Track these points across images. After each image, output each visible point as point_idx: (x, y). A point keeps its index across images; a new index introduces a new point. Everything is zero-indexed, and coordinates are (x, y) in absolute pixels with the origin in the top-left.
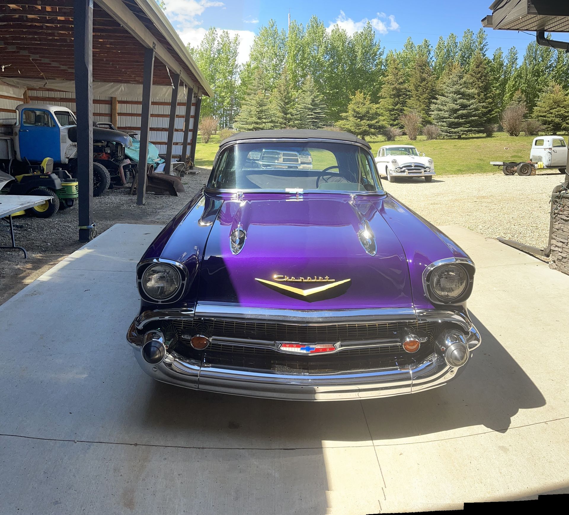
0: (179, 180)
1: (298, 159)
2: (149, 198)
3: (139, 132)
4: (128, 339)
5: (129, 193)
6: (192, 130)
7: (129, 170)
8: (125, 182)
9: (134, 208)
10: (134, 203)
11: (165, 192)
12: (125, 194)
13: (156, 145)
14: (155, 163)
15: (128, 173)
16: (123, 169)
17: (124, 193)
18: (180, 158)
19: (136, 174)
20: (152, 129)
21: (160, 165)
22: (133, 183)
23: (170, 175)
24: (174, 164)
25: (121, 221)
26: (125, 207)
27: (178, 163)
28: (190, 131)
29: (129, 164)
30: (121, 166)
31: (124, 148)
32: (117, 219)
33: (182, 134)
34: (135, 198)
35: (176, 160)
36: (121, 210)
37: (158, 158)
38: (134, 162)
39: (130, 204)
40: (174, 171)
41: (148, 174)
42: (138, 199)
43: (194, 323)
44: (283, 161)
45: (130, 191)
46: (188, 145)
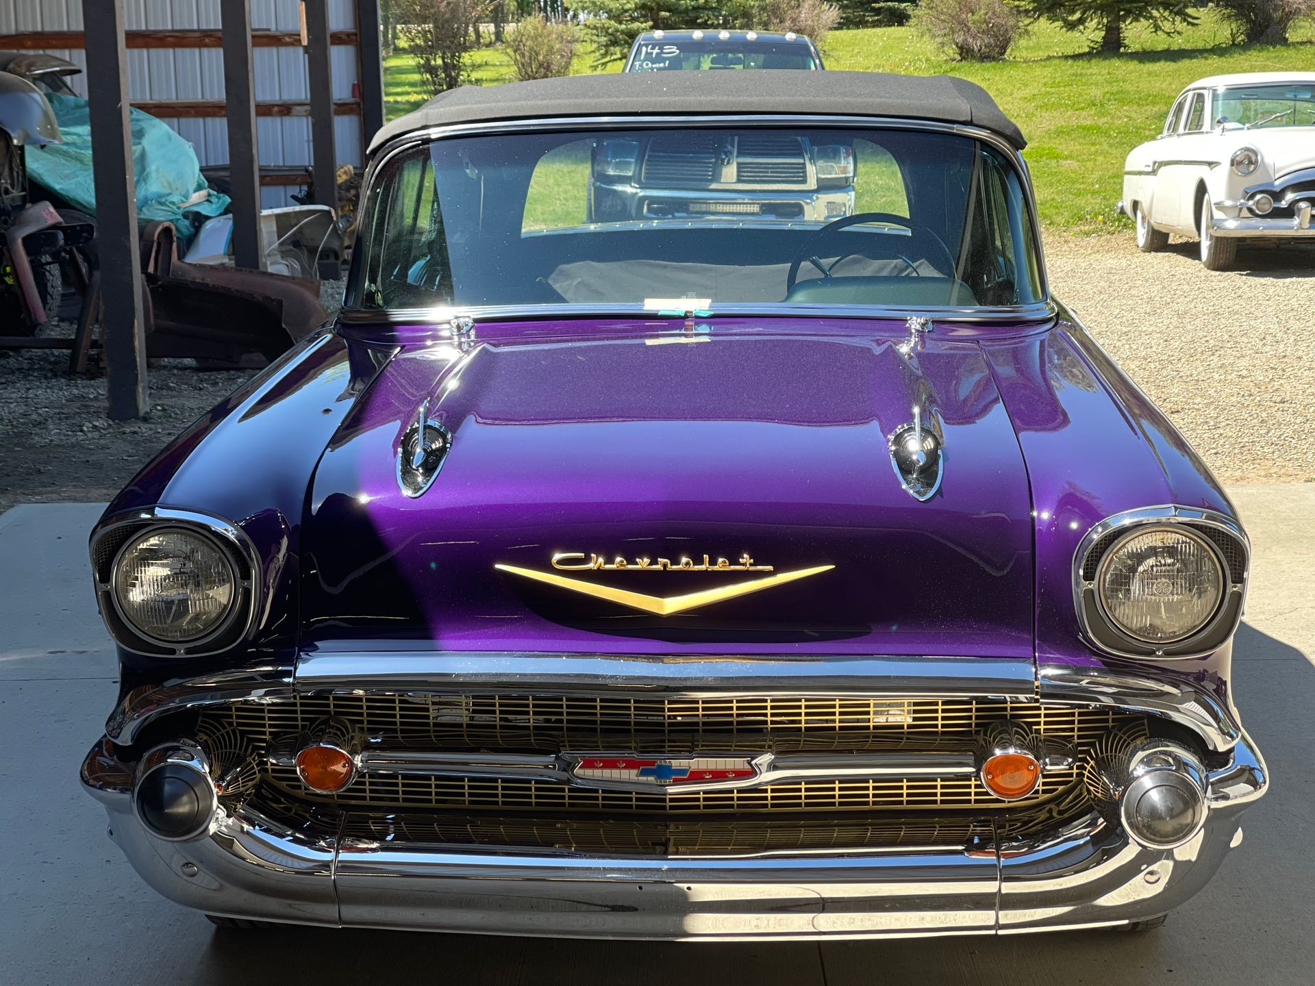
0: (309, 295)
1: (804, 164)
2: (170, 388)
3: (79, 58)
4: (86, 782)
5: (70, 372)
6: (348, 35)
7: (56, 258)
8: (42, 316)
9: (96, 435)
10: (97, 414)
11: (245, 357)
12: (46, 377)
13: (184, 121)
14: (185, 216)
15: (55, 269)
16: (28, 254)
17: (41, 369)
18: (310, 185)
19: (91, 274)
20: (139, 39)
21: (209, 225)
22: (80, 320)
23: (266, 274)
24: (278, 216)
25: (40, 494)
26: (54, 433)
27: (298, 208)
28: (338, 39)
29: (55, 227)
30: (14, 240)
31: (22, 148)
32: (22, 487)
33: (296, 62)
34: (98, 390)
35: (294, 197)
36: (33, 446)
37: (199, 188)
38: (77, 214)
39: (77, 420)
40: (284, 254)
41: (151, 269)
42: (113, 395)
43: (303, 719)
44: (739, 181)
45: (74, 358)
46: (338, 113)
